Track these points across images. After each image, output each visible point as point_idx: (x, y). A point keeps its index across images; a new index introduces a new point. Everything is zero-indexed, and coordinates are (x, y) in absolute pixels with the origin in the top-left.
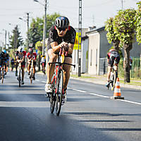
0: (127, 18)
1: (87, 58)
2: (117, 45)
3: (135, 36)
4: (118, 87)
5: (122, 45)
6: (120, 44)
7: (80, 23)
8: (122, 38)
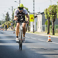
0: (53, 8)
1: (37, 25)
2: (49, 19)
3: (56, 16)
4: (50, 37)
5: (51, 20)
6: (50, 19)
7: (34, 10)
8: (51, 17)
